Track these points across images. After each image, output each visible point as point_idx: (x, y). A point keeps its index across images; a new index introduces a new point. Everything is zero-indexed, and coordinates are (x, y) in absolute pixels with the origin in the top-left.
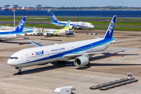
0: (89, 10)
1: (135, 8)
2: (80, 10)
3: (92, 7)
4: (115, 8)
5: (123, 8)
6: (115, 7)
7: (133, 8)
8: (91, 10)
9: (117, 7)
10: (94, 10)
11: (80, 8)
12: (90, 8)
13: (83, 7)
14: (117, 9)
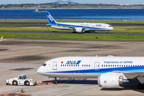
0: (20, 8)
1: (91, 5)
2: (6, 9)
3: (25, 4)
4: (60, 6)
5: (73, 5)
6: (60, 3)
7: (87, 5)
8: (23, 8)
9: (63, 3)
10: (28, 8)
11: (6, 6)
12: (22, 5)
13: (11, 5)
14: (63, 6)
